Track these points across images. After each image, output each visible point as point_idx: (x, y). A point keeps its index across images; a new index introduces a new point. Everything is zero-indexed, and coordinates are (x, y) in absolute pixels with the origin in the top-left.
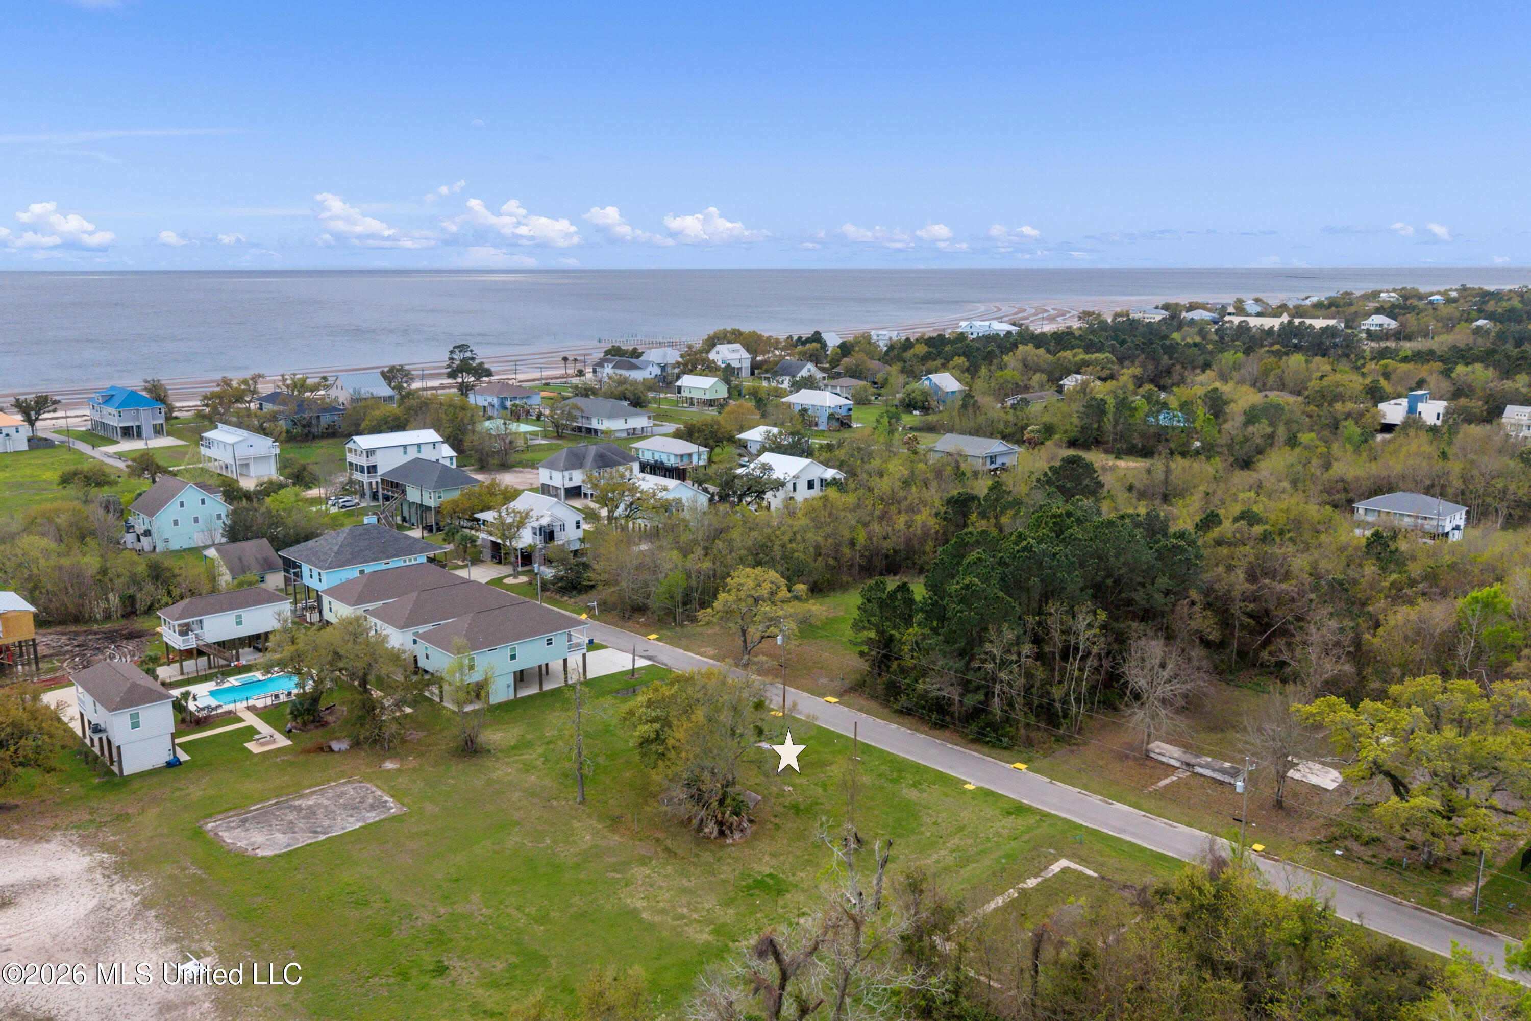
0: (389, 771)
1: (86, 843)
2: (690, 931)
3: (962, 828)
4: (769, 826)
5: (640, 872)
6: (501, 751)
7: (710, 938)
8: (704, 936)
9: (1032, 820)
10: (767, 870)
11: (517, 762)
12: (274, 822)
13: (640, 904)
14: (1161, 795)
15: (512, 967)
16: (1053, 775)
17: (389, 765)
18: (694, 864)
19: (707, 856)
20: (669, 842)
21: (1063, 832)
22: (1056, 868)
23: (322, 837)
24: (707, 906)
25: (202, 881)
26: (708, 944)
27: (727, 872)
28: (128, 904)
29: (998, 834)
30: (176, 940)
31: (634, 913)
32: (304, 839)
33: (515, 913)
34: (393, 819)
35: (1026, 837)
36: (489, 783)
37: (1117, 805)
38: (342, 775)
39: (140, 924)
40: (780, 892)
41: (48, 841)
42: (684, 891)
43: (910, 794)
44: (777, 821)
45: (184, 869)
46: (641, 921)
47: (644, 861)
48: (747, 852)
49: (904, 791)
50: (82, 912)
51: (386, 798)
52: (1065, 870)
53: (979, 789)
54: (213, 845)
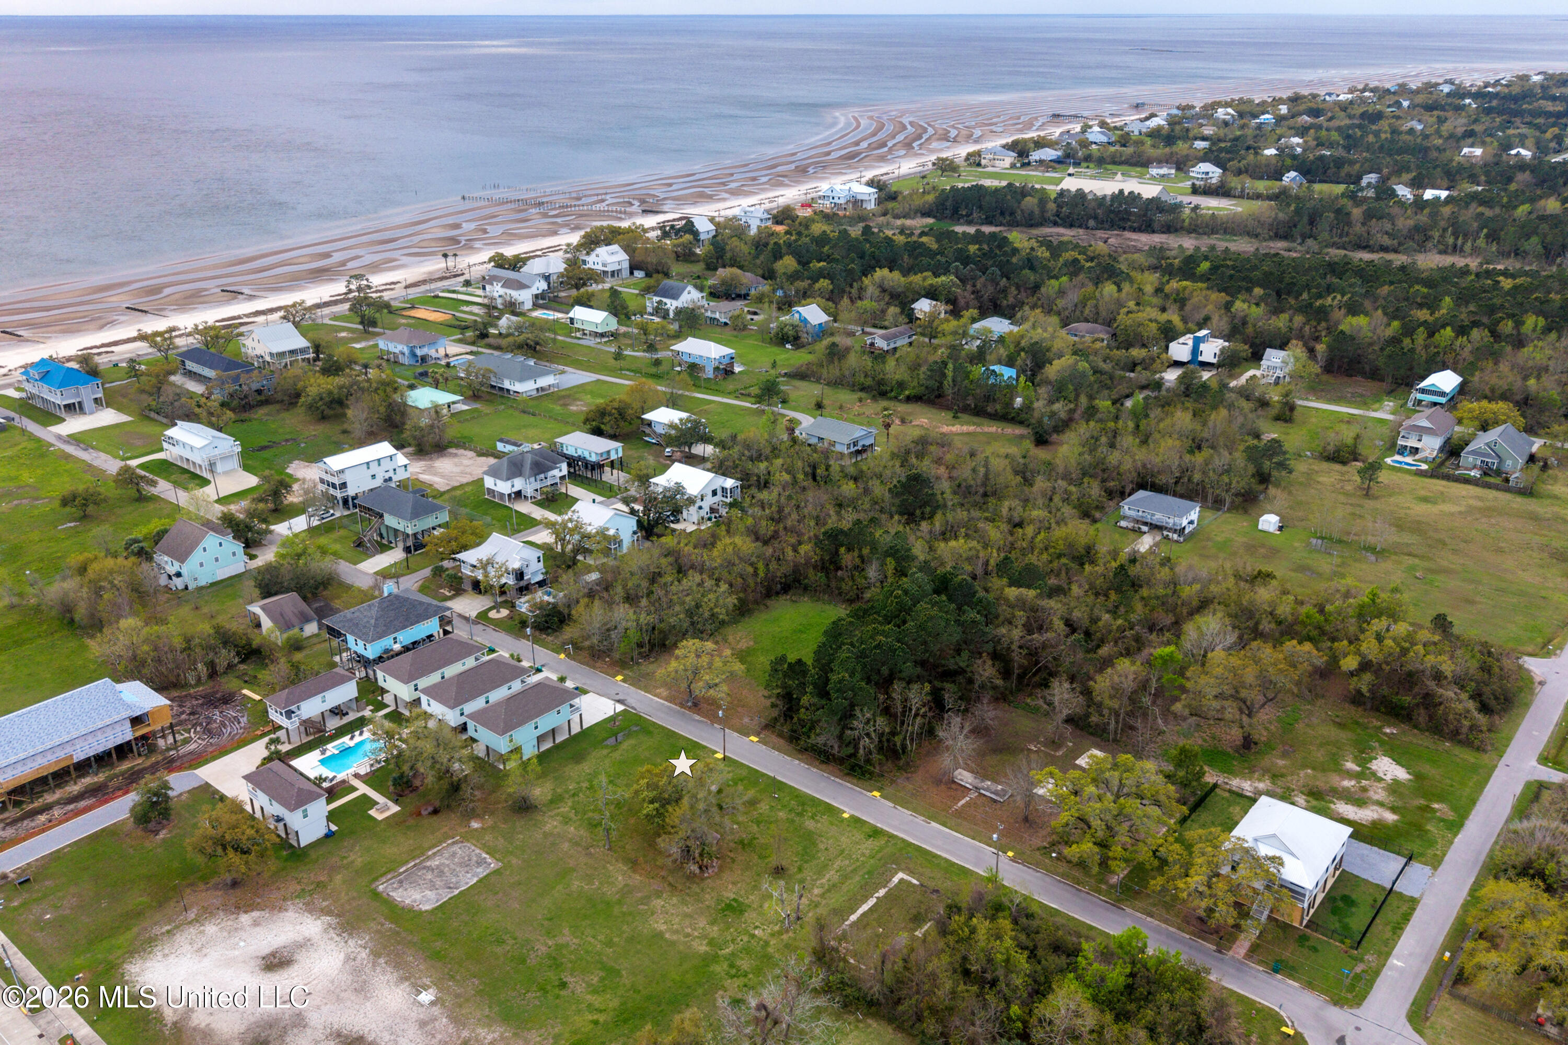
0: (476, 830)
1: (311, 909)
2: (695, 944)
3: (842, 851)
4: (728, 860)
5: (658, 903)
6: (544, 805)
7: (707, 949)
8: (703, 948)
9: (882, 841)
10: (732, 896)
11: (558, 815)
12: (421, 882)
13: (663, 928)
14: (959, 814)
15: (602, 979)
16: (898, 801)
17: (475, 825)
18: (688, 895)
19: (695, 888)
20: (670, 879)
21: (901, 850)
22: (896, 880)
23: (456, 892)
24: (701, 925)
25: (398, 933)
26: (706, 953)
27: (709, 899)
28: (364, 955)
29: (863, 855)
30: (407, 979)
31: (660, 935)
32: (446, 896)
33: (593, 940)
34: (496, 872)
35: (880, 855)
36: (546, 835)
37: (934, 824)
38: (446, 837)
39: (378, 969)
40: (742, 912)
41: (286, 910)
42: (686, 916)
43: (810, 824)
44: (732, 855)
45: (382, 925)
46: (666, 940)
47: (658, 894)
48: (718, 882)
49: (807, 823)
50: (340, 964)
51: (484, 855)
52: (901, 880)
53: (852, 816)
54: (389, 904)
